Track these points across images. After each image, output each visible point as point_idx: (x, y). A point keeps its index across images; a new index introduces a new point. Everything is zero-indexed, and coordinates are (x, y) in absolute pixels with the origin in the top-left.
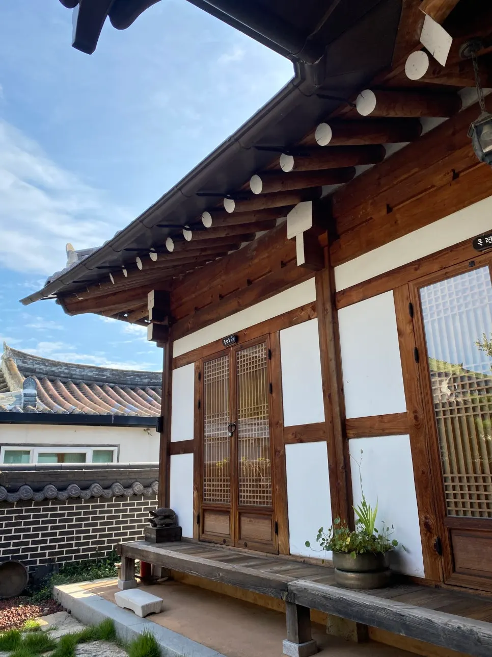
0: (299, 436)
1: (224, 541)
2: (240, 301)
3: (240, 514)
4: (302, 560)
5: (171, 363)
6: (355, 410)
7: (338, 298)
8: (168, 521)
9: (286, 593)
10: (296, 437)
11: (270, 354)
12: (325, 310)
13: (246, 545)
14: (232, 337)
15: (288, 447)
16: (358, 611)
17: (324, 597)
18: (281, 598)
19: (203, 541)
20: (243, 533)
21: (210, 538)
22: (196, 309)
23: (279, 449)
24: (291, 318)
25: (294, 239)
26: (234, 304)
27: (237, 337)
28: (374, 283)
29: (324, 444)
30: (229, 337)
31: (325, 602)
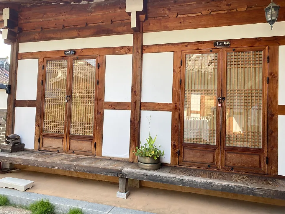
0: (113, 107)
1: (58, 151)
2: (80, 33)
3: (70, 138)
4: (109, 158)
5: (17, 56)
7: (144, 48)
8: (17, 141)
9: (121, 174)
10: (111, 106)
11: (99, 66)
12: (137, 52)
13: (74, 152)
14: (72, 51)
15: (105, 111)
17: (143, 175)
18: (118, 176)
19: (41, 149)
20: (71, 147)
21: (47, 149)
22: (42, 28)
23: (100, 111)
24: (114, 51)
26: (75, 33)
27: (75, 52)
29: (129, 112)
30: (70, 51)
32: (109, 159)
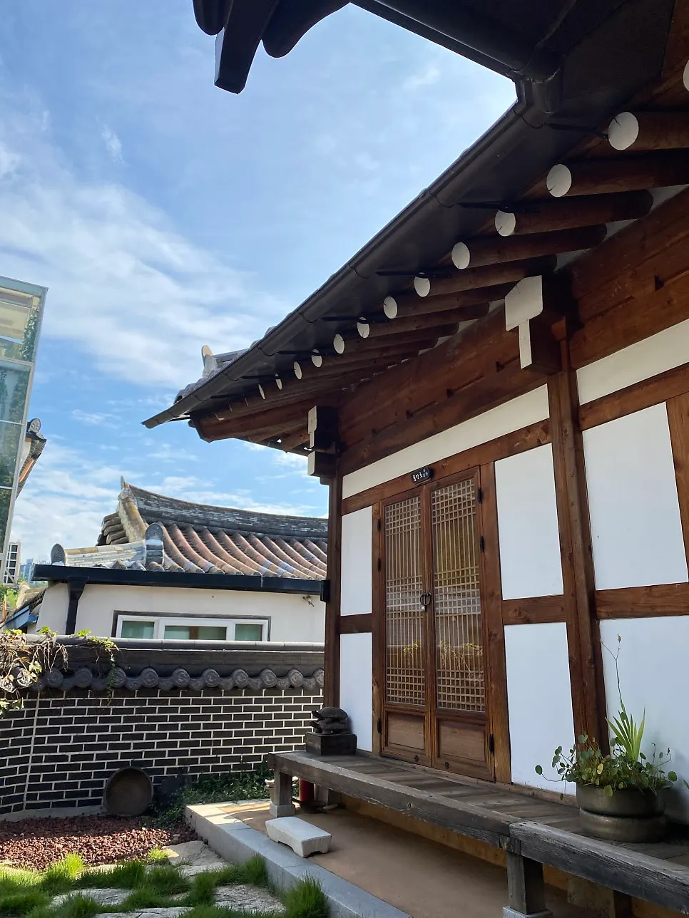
0: (524, 614)
1: (417, 759)
2: (436, 419)
3: (439, 721)
4: (530, 793)
5: (340, 507)
6: (608, 578)
7: (583, 413)
8: (337, 725)
9: (508, 839)
10: (520, 613)
11: (480, 496)
12: (562, 431)
13: (447, 766)
14: (424, 471)
15: (508, 629)
16: (616, 874)
17: (564, 849)
18: (500, 846)
19: (385, 756)
20: (443, 747)
21: (395, 753)
22: (374, 431)
23: (494, 632)
24: (511, 444)
25: (516, 330)
26: (428, 423)
27: (432, 470)
28: (636, 393)
29: (562, 627)
30: (421, 470)
31: (565, 856)
32: (529, 796)
